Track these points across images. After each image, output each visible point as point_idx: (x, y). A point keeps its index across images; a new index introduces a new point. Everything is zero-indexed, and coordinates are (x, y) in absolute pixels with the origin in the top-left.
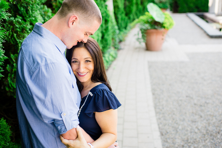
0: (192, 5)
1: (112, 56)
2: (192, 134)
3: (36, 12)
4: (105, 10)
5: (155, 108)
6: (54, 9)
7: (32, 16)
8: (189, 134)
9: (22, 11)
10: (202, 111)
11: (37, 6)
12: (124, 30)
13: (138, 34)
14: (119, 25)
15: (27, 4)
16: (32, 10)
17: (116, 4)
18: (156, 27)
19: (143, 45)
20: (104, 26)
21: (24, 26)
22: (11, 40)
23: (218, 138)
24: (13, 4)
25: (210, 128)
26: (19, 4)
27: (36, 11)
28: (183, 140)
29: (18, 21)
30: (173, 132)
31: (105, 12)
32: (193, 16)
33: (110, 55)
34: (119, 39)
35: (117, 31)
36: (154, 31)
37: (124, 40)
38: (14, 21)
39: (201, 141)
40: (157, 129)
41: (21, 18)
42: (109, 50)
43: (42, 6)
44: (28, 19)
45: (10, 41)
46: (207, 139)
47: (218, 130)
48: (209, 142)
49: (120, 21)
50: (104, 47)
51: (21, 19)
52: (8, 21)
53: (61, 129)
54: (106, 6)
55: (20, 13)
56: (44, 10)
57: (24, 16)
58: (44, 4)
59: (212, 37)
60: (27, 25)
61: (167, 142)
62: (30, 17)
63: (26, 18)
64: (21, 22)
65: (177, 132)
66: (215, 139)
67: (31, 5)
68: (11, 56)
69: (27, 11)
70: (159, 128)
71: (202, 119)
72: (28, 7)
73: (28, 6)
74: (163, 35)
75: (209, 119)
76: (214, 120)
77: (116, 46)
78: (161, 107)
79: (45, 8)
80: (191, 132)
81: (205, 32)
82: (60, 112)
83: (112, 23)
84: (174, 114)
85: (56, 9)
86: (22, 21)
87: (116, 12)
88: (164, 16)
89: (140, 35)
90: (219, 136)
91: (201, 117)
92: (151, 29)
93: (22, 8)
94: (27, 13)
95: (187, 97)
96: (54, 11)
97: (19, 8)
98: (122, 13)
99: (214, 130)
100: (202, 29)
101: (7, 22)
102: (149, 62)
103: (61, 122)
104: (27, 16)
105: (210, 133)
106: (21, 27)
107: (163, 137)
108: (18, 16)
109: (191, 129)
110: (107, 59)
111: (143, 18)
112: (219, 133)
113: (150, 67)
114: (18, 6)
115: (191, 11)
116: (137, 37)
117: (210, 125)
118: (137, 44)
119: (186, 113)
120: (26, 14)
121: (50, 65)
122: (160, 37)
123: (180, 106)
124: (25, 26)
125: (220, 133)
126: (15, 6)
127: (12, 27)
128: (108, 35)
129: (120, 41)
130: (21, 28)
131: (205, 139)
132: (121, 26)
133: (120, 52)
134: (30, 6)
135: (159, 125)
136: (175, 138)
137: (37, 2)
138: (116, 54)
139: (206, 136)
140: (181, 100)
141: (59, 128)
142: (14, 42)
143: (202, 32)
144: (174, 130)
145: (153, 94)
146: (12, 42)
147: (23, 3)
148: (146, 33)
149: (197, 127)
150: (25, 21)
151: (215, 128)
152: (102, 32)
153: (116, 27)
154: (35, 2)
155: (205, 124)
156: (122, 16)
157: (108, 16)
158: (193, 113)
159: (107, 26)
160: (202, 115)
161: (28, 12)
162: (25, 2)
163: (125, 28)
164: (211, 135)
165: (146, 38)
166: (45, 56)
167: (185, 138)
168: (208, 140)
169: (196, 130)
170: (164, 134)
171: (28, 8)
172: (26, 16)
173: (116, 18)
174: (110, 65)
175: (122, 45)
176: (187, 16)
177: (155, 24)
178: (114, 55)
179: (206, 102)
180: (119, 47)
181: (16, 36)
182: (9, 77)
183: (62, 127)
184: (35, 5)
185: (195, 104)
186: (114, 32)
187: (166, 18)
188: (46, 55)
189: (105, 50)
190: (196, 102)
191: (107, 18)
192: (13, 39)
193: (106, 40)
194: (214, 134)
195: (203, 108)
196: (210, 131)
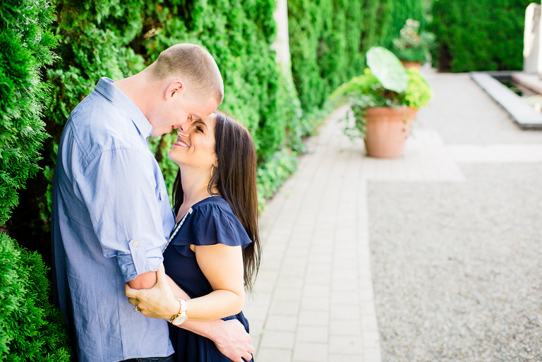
0: (483, 54)
1: (285, 168)
2: (454, 338)
3: (109, 61)
4: (268, 61)
5: (374, 283)
6: (150, 56)
7: (102, 68)
8: (446, 339)
9: (81, 57)
10: (481, 290)
11: (113, 47)
12: (316, 110)
13: (347, 118)
14: (305, 97)
15: (91, 43)
16: (101, 56)
17: (296, 48)
18: (388, 102)
19: (360, 144)
20: (265, 96)
21: (83, 88)
22: (54, 114)
23: (511, 348)
24: (63, 43)
25: (496, 327)
26: (76, 44)
27: (110, 58)
28: (431, 352)
29: (71, 77)
30: (409, 334)
31: (269, 66)
32: (486, 80)
33: (279, 164)
34: (303, 129)
35: (299, 112)
36: (383, 110)
37: (317, 134)
38: (63, 77)
39: (470, 353)
40: (374, 326)
41: (77, 71)
42: (278, 154)
43: (124, 50)
44: (93, 74)
45: (52, 117)
46: (484, 351)
47: (512, 332)
48: (489, 356)
49: (306, 88)
50: (264, 147)
51: (77, 74)
52: (51, 77)
53: (127, 270)
54: (272, 53)
55: (78, 61)
56: (128, 58)
57: (85, 67)
58: (127, 46)
59: (525, 128)
60: (90, 86)
61: (394, 353)
62: (96, 69)
63: (87, 72)
64: (78, 80)
65: (419, 333)
66: (503, 349)
67: (99, 46)
68: (54, 149)
69: (91, 57)
70: (379, 324)
71: (480, 307)
72: (93, 49)
73: (94, 47)
74: (405, 122)
75: (496, 308)
76: (508, 309)
77: (296, 147)
78: (387, 281)
79: (130, 54)
80: (451, 335)
81: (510, 116)
82: (128, 239)
83: (286, 91)
84: (416, 296)
85: (153, 57)
86: (81, 78)
87: (296, 67)
88: (406, 77)
89: (352, 121)
90: (513, 344)
91: (478, 302)
92: (376, 106)
93: (81, 51)
94: (91, 62)
95: (450, 259)
96: (149, 60)
97: (75, 51)
98: (313, 70)
99: (504, 330)
100: (503, 108)
101: (49, 79)
102: (369, 183)
103: (128, 257)
104: (91, 69)
105: (493, 337)
106: (77, 90)
107: (385, 343)
108: (72, 68)
109: (451, 329)
110: (271, 173)
111: (359, 81)
112: (514, 338)
113: (370, 193)
114: (74, 47)
115: (482, 68)
116: (343, 124)
117: (497, 319)
118: (346, 142)
119: (443, 294)
120: (89, 64)
121: (119, 152)
122: (397, 126)
123: (431, 278)
124: (85, 88)
125: (517, 339)
126: (69, 47)
127: (58, 88)
128: (275, 119)
129: (307, 136)
130: (76, 92)
131: (481, 349)
132: (310, 100)
133: (305, 159)
134: (98, 48)
135: (378, 318)
136: (414, 347)
137: (112, 40)
138: (294, 164)
139: (485, 342)
140: (435, 267)
141: (123, 267)
142: (60, 120)
143: (504, 116)
144: (412, 330)
145: (373, 253)
146: (56, 120)
147: (83, 42)
148: (364, 116)
149: (465, 325)
150: (86, 77)
151: (506, 327)
152: (261, 112)
153: (297, 102)
154: (109, 40)
155: (484, 318)
156: (310, 76)
157: (275, 76)
158: (459, 294)
159: (272, 98)
160: (481, 298)
161: (94, 60)
162: (87, 40)
163: (320, 106)
164: (496, 341)
165: (364, 128)
166: (113, 135)
167: (436, 346)
168: (488, 352)
169: (463, 331)
170: (388, 337)
171: (94, 53)
172: (88, 68)
173: (297, 82)
174: (278, 188)
175: (310, 144)
176: (472, 79)
177: (387, 96)
178: (289, 166)
179: (492, 272)
180: (304, 149)
181: (66, 107)
182: (48, 192)
183: (128, 267)
184: (108, 45)
185: (467, 276)
186: (290, 113)
187: (411, 81)
188: (114, 133)
189: (268, 154)
190: (469, 270)
191: (273, 81)
192: (58, 113)
193: (270, 132)
194: (503, 340)
195: (485, 284)
196: (493, 333)
